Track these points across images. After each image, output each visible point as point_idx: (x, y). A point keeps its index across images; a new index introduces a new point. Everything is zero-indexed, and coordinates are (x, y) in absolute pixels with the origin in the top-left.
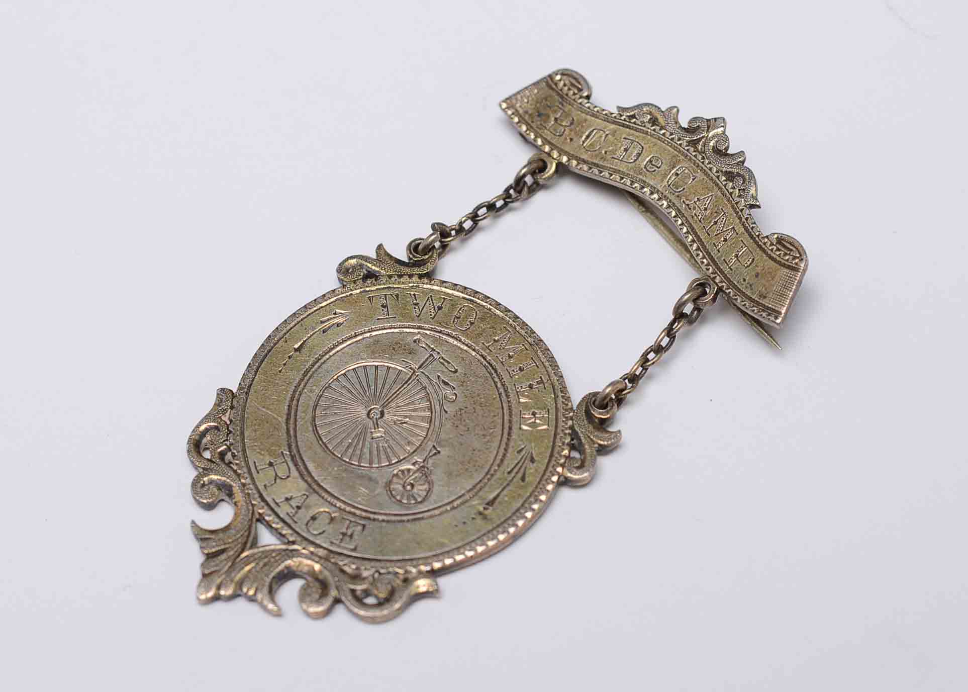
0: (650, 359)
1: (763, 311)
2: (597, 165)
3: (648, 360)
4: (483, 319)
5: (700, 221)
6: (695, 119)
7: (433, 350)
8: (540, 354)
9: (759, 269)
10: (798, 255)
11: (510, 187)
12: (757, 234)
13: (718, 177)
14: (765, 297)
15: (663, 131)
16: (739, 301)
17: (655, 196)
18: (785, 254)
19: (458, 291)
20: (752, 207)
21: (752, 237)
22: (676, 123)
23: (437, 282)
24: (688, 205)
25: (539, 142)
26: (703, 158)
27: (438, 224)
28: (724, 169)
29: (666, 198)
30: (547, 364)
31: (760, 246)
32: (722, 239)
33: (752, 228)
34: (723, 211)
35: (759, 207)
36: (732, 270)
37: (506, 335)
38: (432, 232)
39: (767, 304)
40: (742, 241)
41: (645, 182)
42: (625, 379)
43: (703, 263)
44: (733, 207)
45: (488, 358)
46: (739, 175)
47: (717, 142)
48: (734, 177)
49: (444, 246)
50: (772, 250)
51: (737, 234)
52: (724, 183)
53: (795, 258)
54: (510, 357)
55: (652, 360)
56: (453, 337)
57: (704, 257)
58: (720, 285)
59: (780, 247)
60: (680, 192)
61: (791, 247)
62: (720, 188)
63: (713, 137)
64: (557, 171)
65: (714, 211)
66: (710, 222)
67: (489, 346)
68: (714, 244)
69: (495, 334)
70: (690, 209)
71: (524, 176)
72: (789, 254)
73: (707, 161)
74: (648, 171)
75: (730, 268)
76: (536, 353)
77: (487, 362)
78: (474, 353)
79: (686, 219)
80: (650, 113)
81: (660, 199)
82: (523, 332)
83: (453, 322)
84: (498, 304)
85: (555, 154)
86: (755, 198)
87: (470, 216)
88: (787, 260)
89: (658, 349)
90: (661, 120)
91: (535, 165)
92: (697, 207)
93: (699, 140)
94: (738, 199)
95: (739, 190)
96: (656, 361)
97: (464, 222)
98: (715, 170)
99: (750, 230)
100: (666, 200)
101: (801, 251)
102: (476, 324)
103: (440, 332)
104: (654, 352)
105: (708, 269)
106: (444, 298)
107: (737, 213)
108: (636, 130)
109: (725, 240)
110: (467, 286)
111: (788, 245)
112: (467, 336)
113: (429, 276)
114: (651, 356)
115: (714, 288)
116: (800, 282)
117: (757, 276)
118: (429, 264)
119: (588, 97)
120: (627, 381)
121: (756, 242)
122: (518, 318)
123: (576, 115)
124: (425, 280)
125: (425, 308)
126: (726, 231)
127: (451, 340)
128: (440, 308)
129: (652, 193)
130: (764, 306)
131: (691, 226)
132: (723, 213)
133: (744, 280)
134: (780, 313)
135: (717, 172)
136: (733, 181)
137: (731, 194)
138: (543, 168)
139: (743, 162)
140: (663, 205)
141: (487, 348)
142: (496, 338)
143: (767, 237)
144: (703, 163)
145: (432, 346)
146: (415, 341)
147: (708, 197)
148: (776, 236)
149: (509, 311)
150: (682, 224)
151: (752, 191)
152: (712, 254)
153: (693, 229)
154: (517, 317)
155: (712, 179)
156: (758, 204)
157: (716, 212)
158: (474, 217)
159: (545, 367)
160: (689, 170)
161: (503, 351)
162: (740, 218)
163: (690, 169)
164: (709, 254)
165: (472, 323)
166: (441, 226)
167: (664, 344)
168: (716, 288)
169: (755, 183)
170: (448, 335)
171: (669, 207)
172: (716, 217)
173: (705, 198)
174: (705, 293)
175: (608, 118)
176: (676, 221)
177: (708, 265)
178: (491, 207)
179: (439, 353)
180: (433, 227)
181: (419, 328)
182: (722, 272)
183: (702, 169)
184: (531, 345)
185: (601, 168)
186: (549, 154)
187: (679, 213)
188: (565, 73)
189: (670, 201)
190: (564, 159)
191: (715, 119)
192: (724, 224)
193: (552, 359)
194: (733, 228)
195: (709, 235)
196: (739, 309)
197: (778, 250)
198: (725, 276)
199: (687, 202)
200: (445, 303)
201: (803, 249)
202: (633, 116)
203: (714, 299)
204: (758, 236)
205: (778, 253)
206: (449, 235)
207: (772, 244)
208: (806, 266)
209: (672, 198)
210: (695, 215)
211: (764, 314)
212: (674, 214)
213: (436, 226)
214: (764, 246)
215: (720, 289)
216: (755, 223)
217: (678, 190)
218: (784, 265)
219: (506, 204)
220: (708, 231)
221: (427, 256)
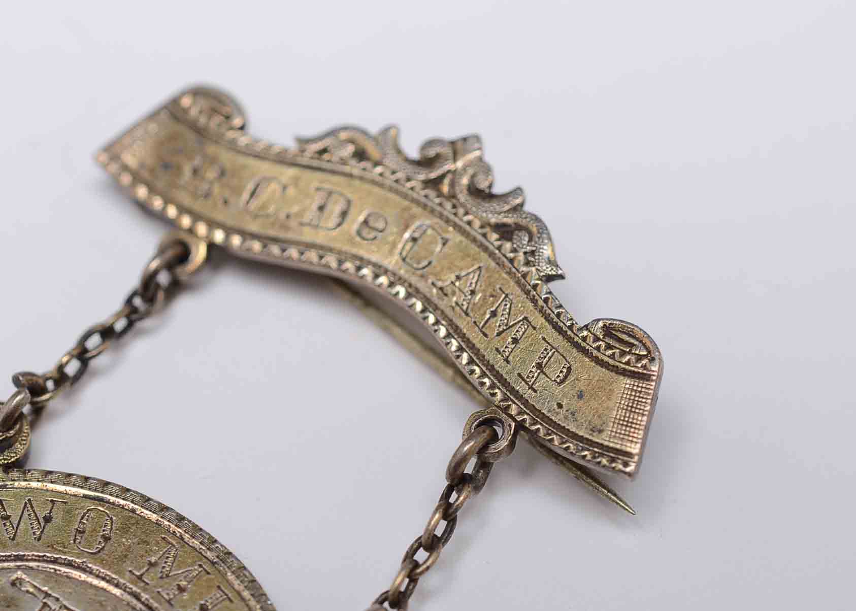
0: (421, 562)
1: (601, 455)
2: (275, 240)
3: (417, 565)
4: (125, 530)
5: (467, 314)
6: (430, 143)
7: (47, 595)
8: (230, 577)
9: (582, 385)
10: (645, 353)
11: (134, 294)
12: (568, 324)
13: (484, 235)
14: (600, 431)
15: (379, 169)
16: (556, 443)
17: (383, 280)
18: (623, 353)
19: (74, 485)
20: (549, 279)
21: (559, 330)
22: (399, 152)
23: (36, 475)
24: (441, 289)
25: (172, 212)
26: (454, 207)
27: (25, 374)
28: (493, 221)
29: (401, 281)
30: (246, 594)
31: (576, 345)
32: (510, 340)
33: (558, 315)
34: (504, 293)
35: (561, 277)
36: (535, 391)
37: (168, 552)
38: (15, 390)
39: (606, 443)
40: (544, 339)
41: (361, 259)
42: (382, 603)
43: (483, 384)
44: (518, 283)
45: (144, 596)
46: (519, 227)
47: (473, 176)
48: (512, 233)
49: (38, 410)
50: (598, 348)
51: (535, 328)
52: (497, 243)
53: (639, 358)
54: (181, 589)
55: (425, 562)
56: (78, 568)
57: (483, 375)
58: (519, 418)
59: (612, 342)
60: (424, 268)
61: (632, 341)
62: (491, 255)
63: (465, 169)
64: (209, 259)
65: (488, 294)
66: (485, 313)
67: (142, 575)
68: (497, 350)
69: (149, 552)
70: (446, 295)
71: (156, 273)
72: (630, 353)
73: (461, 211)
74: (364, 239)
75: (531, 388)
76: (224, 575)
77: (143, 603)
78: (117, 592)
79: (443, 312)
80: (352, 141)
81: (391, 285)
82: (196, 543)
83: (75, 540)
84: (146, 501)
85: (202, 229)
86: (552, 262)
87: (75, 353)
88: (628, 363)
89: (432, 543)
90: (373, 151)
91: (170, 254)
92: (457, 290)
93: (441, 178)
94: (524, 269)
95: (525, 253)
96: (433, 563)
97: (67, 363)
98: (477, 224)
99: (556, 319)
100: (402, 284)
101: (648, 344)
102: (113, 539)
103: (55, 561)
104: (426, 549)
105: (494, 395)
106: (52, 501)
107: (527, 293)
108: (333, 172)
109: (515, 341)
110: (87, 475)
111: (625, 337)
112: (102, 563)
113: (19, 465)
114: (421, 555)
115: (510, 425)
116: (655, 399)
117: (580, 396)
118: (18, 445)
119: (242, 128)
120: (386, 604)
121: (569, 339)
122: (183, 518)
123: (227, 158)
124: (15, 474)
125: (22, 524)
126: (513, 325)
127: (75, 574)
128: (48, 519)
129: (376, 276)
130: (601, 446)
131: (451, 323)
132: (504, 296)
133: (560, 406)
134: (629, 455)
135: (482, 227)
136: (510, 239)
137: (511, 261)
138: (183, 255)
139: (521, 205)
140: (397, 293)
141: (140, 578)
142: (153, 559)
143: (586, 327)
144: (455, 214)
145: (45, 589)
146: (13, 584)
147: (474, 272)
148: (601, 324)
149: (167, 509)
150: (437, 322)
151: (547, 251)
152: (496, 367)
153: (457, 329)
154: (181, 519)
155: (474, 240)
156: (560, 272)
157: (492, 296)
158: (82, 354)
159: (243, 599)
160: (433, 229)
161: (167, 580)
162: (534, 301)
163: (436, 227)
164: (492, 368)
165: (107, 539)
166: (29, 377)
167: (439, 532)
168: (513, 425)
169: (550, 239)
170: (70, 564)
171: (409, 296)
172: (493, 303)
173: (468, 274)
174: (494, 438)
175: (282, 159)
176: (426, 318)
177: (493, 386)
178: (107, 333)
179: (57, 599)
180: (16, 381)
181: (18, 558)
182: (520, 397)
183: (455, 226)
184: (213, 563)
185: (284, 244)
186: (191, 231)
187: (429, 305)
188: (198, 92)
189: (410, 285)
190: (219, 236)
191: (465, 139)
192: (509, 314)
193: (253, 584)
194: (525, 318)
195: (486, 335)
196: (557, 456)
197: (609, 347)
198: (526, 403)
199: (439, 284)
200: (55, 509)
201: (652, 341)
202: (324, 151)
203: (512, 444)
204: (570, 327)
205: (609, 352)
206: (43, 390)
207: (597, 339)
208: (661, 368)
209: (414, 280)
210: (457, 303)
211: (604, 461)
212: (419, 306)
213: (21, 378)
214: (583, 344)
215: (520, 426)
216: (561, 306)
217: (421, 266)
218: (624, 373)
219: (130, 324)
220: (484, 330)
221: (12, 432)
